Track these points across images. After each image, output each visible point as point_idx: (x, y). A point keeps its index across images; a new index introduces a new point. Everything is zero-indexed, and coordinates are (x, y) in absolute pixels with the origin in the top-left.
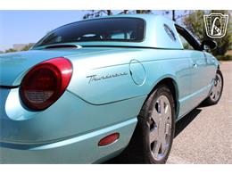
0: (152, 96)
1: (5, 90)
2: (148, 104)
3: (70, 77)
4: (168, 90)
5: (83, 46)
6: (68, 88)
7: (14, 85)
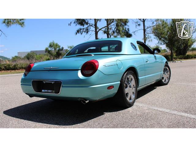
0: (125, 74)
1: (77, 71)
2: (124, 77)
3: (98, 65)
4: (133, 73)
5: (94, 55)
6: (98, 69)
7: (79, 69)
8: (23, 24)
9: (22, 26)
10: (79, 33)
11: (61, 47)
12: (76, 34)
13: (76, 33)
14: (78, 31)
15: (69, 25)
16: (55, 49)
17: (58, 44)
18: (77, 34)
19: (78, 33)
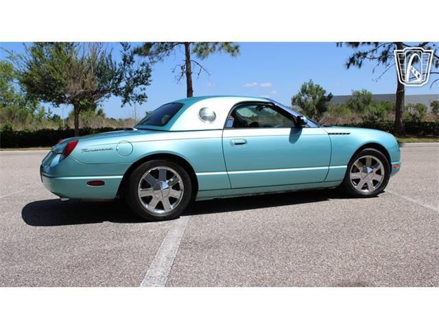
6: (70, 154)
8: (236, 51)
9: (233, 55)
10: (354, 64)
11: (326, 95)
12: (348, 67)
13: (348, 65)
14: (352, 60)
15: (337, 46)
16: (314, 98)
17: (320, 87)
18: (350, 67)
19: (352, 64)
